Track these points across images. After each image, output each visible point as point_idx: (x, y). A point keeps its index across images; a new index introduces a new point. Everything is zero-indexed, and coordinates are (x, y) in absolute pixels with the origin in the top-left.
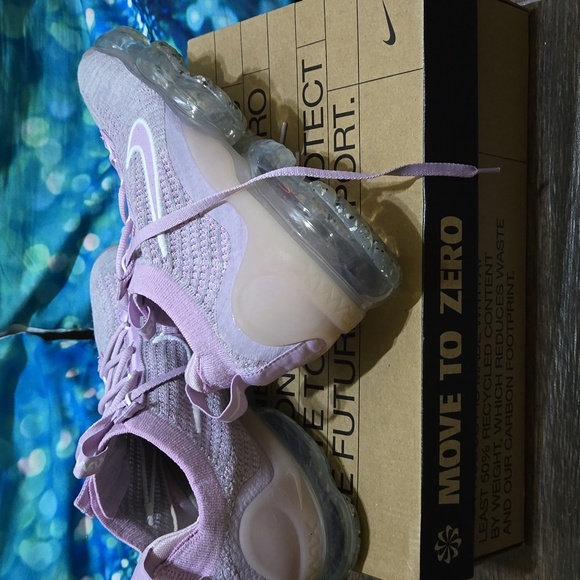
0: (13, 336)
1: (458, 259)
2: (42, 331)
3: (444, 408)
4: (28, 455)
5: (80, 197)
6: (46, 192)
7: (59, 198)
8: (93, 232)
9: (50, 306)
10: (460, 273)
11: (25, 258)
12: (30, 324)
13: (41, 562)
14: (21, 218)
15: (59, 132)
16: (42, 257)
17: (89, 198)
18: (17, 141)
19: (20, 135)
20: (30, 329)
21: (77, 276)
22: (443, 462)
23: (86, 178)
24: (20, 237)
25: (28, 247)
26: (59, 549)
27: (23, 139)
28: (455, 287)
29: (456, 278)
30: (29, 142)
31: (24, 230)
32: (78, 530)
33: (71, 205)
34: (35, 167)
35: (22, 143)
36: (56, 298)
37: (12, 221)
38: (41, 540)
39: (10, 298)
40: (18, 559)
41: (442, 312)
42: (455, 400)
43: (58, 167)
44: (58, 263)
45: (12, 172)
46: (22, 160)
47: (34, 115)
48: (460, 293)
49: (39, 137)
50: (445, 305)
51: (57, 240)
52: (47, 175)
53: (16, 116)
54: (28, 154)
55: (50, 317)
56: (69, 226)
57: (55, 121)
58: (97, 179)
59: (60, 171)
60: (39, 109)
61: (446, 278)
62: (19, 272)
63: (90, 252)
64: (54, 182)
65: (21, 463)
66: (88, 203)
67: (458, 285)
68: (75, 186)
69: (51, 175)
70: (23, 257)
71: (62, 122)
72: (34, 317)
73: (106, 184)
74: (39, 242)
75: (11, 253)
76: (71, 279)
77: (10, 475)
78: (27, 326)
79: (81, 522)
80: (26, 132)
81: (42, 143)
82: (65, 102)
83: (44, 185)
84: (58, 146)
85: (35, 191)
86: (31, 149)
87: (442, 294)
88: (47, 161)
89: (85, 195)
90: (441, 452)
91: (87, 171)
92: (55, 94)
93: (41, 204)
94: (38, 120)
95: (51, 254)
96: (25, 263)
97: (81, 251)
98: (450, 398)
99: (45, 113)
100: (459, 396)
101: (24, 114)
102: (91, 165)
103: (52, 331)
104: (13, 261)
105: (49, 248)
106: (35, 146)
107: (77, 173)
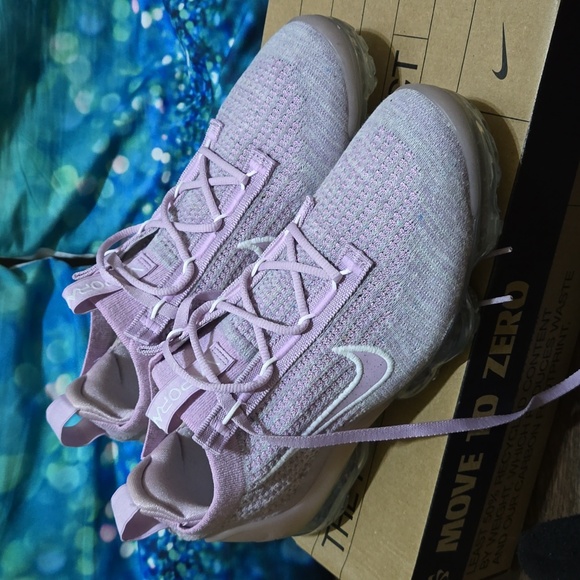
0: (40, 261)
1: (515, 324)
2: (70, 255)
3: (463, 467)
4: (55, 380)
5: (109, 117)
6: (75, 111)
7: (88, 118)
8: (123, 154)
9: (79, 230)
10: (513, 338)
11: (53, 179)
12: (58, 248)
13: (68, 485)
14: (48, 137)
15: (88, 48)
16: (70, 179)
17: (118, 118)
18: (45, 56)
19: (48, 50)
20: (58, 254)
21: (105, 200)
22: (450, 515)
23: (116, 97)
24: (48, 157)
25: (56, 169)
26: (86, 471)
27: (51, 54)
28: (504, 352)
29: (508, 343)
30: (57, 59)
31: (51, 151)
32: (105, 455)
33: (100, 125)
34: (63, 84)
35: (50, 59)
36: (84, 222)
37: (39, 142)
38: (69, 464)
39: (37, 221)
40: (45, 482)
41: (485, 376)
42: (476, 459)
43: (86, 86)
44: (86, 185)
45: (40, 89)
46: (50, 78)
47: (63, 30)
48: (508, 358)
49: (68, 53)
50: (489, 370)
51: (86, 162)
52: (76, 93)
53: (44, 30)
54: (57, 71)
55: (78, 241)
56: (98, 147)
57: (84, 37)
58: (127, 99)
59: (90, 91)
60: (67, 23)
61: (498, 343)
62: (46, 194)
63: (119, 175)
64: (83, 101)
65: (48, 388)
66: (118, 123)
67: (507, 350)
68: (104, 105)
69: (80, 94)
70: (50, 179)
71: (92, 37)
72: (62, 241)
73: (136, 104)
74: (67, 163)
75: (39, 174)
76: (100, 202)
77: (38, 399)
78: (54, 249)
79: (108, 446)
80: (54, 48)
81: (71, 59)
82: (95, 17)
83: (73, 104)
84: (86, 63)
85: (64, 109)
86: (59, 66)
87: (489, 359)
88: (75, 78)
89: (115, 115)
90: (450, 507)
91: (117, 91)
92: (84, 8)
93: (69, 123)
94: (67, 35)
95: (79, 176)
96: (53, 185)
97: (110, 174)
98: (472, 457)
99: (74, 28)
100: (481, 455)
101: (52, 27)
102: (121, 84)
103: (80, 256)
104: (41, 182)
105: (78, 169)
106: (63, 62)
107: (106, 91)
